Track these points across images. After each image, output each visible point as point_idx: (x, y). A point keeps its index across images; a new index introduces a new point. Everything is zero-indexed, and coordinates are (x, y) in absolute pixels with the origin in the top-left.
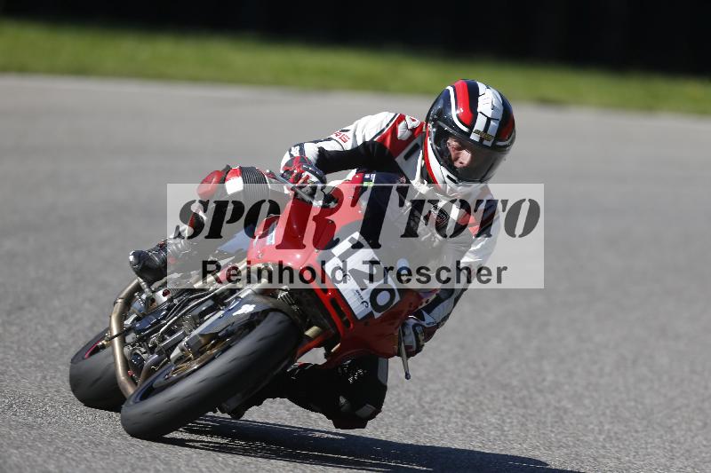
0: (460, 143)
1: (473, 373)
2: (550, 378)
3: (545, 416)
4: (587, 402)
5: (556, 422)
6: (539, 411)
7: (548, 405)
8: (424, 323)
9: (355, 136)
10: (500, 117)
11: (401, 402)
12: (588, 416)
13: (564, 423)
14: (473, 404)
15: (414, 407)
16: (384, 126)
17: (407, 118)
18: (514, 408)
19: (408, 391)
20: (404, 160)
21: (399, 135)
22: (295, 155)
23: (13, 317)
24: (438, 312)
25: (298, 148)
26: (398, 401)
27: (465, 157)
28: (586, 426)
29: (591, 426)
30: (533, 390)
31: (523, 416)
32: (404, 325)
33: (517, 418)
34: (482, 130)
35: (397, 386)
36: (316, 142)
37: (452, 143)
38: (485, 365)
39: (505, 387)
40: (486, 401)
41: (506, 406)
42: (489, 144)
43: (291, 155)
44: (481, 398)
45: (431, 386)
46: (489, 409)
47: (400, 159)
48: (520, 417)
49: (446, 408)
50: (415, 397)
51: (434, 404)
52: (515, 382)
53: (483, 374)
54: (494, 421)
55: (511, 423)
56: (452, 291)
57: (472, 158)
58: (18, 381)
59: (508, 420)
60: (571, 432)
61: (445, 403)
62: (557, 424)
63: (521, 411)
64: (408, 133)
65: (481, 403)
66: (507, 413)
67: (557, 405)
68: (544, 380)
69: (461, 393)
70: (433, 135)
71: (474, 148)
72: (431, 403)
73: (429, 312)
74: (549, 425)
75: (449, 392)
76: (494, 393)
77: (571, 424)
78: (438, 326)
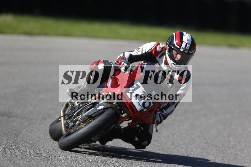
0: (177, 52)
1: (205, 141)
2: (232, 143)
3: (231, 157)
4: (245, 152)
5: (235, 159)
6: (228, 155)
7: (232, 153)
8: (163, 113)
9: (142, 50)
10: (190, 43)
11: (180, 152)
12: (246, 157)
13: (237, 159)
14: (205, 152)
15: (184, 153)
16: (152, 47)
17: (160, 44)
18: (220, 154)
19: (182, 148)
20: (159, 58)
21: (157, 50)
22: (121, 56)
23: (42, 121)
24: (169, 110)
25: (123, 54)
26: (179, 151)
27: (179, 57)
28: (245, 160)
29: (247, 160)
30: (226, 148)
31: (223, 157)
32: (156, 114)
33: (221, 157)
34: (184, 47)
35: (178, 146)
36: (129, 52)
37: (174, 52)
38: (209, 139)
39: (216, 146)
40: (210, 151)
41: (217, 153)
42: (186, 52)
43: (120, 56)
44: (208, 150)
45: (190, 146)
46: (211, 154)
47: (157, 58)
48: (222, 157)
49: (195, 154)
50: (184, 150)
51: (191, 153)
52: (220, 145)
53: (209, 142)
54: (212, 158)
55: (219, 159)
56: (174, 103)
57: (181, 57)
58: (44, 144)
59: (218, 158)
60: (240, 162)
61: (195, 152)
62: (235, 160)
63: (222, 155)
64: (160, 49)
65: (208, 152)
66: (217, 156)
67: (235, 153)
68: (230, 144)
69: (201, 149)
70: (168, 49)
71: (182, 54)
72: (190, 152)
73: (165, 110)
74: (232, 160)
75: (197, 148)
76: (213, 149)
77: (240, 159)
78: (169, 114)
